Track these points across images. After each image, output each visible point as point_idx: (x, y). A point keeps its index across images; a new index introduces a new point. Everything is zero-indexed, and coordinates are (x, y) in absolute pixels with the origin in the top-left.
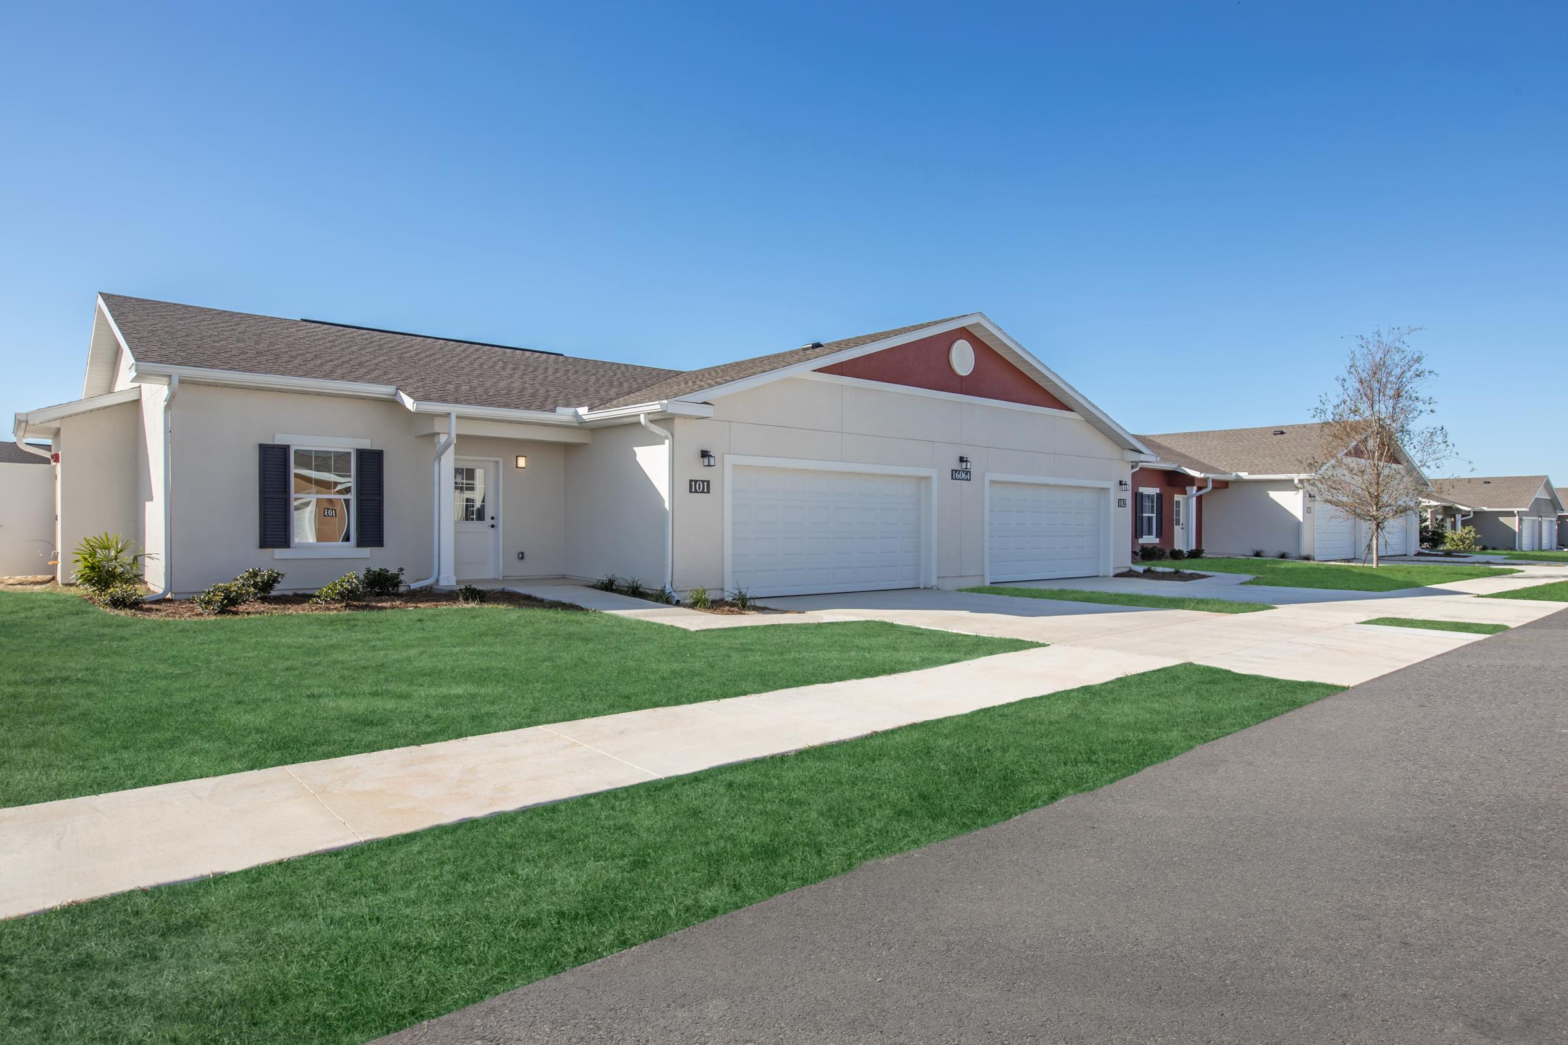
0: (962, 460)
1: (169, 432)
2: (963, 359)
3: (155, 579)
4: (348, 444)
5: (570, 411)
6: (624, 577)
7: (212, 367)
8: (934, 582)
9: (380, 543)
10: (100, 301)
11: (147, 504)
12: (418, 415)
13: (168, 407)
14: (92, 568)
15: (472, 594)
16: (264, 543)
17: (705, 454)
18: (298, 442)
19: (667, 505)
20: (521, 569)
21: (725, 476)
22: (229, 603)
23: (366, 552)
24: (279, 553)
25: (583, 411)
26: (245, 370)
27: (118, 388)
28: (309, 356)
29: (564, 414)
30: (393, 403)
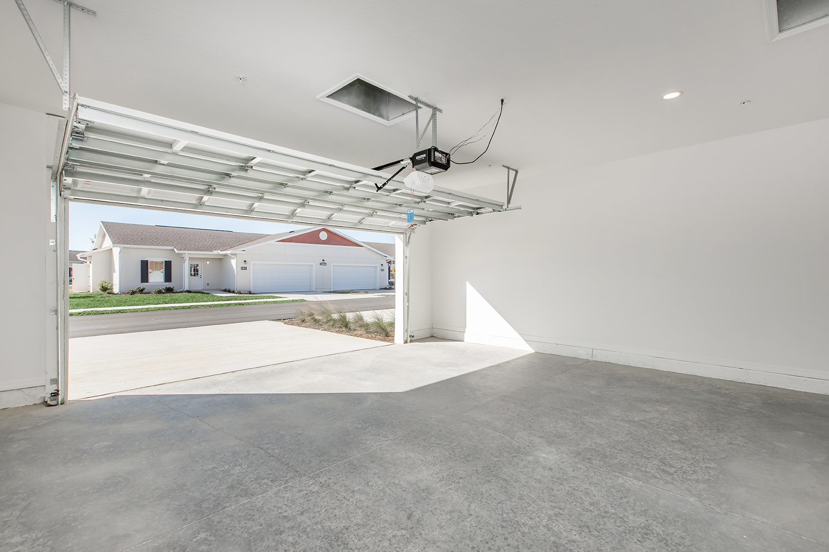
0: (323, 260)
1: (120, 258)
2: (323, 236)
3: (116, 290)
4: (163, 260)
5: (217, 251)
6: (228, 288)
7: (130, 244)
8: (314, 290)
9: (171, 282)
10: (101, 223)
11: (114, 273)
12: (178, 254)
13: (120, 253)
14: (102, 287)
15: (189, 292)
16: (142, 282)
17: (245, 261)
18: (150, 260)
19: (235, 273)
20: (208, 287)
21: (250, 266)
22: (133, 293)
23: (167, 283)
24: (146, 284)
25: (219, 251)
26: (138, 244)
27: (103, 247)
28: (154, 239)
29: (215, 252)
30: (173, 250)
